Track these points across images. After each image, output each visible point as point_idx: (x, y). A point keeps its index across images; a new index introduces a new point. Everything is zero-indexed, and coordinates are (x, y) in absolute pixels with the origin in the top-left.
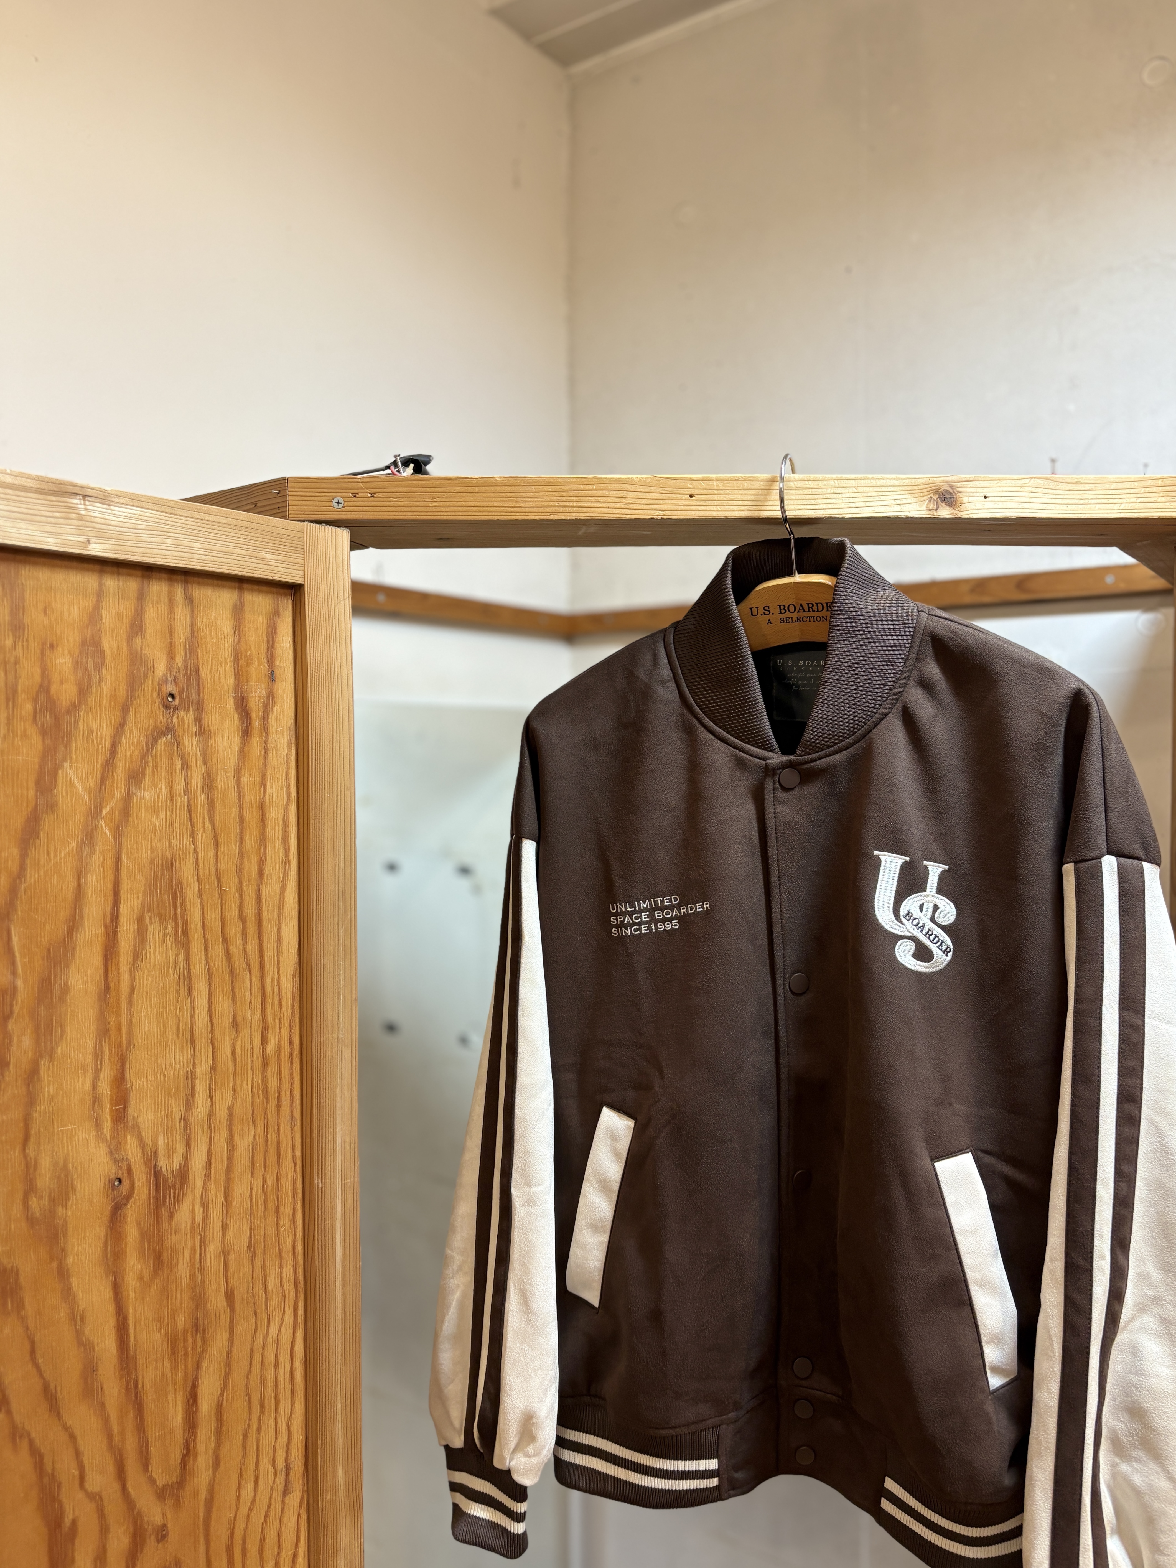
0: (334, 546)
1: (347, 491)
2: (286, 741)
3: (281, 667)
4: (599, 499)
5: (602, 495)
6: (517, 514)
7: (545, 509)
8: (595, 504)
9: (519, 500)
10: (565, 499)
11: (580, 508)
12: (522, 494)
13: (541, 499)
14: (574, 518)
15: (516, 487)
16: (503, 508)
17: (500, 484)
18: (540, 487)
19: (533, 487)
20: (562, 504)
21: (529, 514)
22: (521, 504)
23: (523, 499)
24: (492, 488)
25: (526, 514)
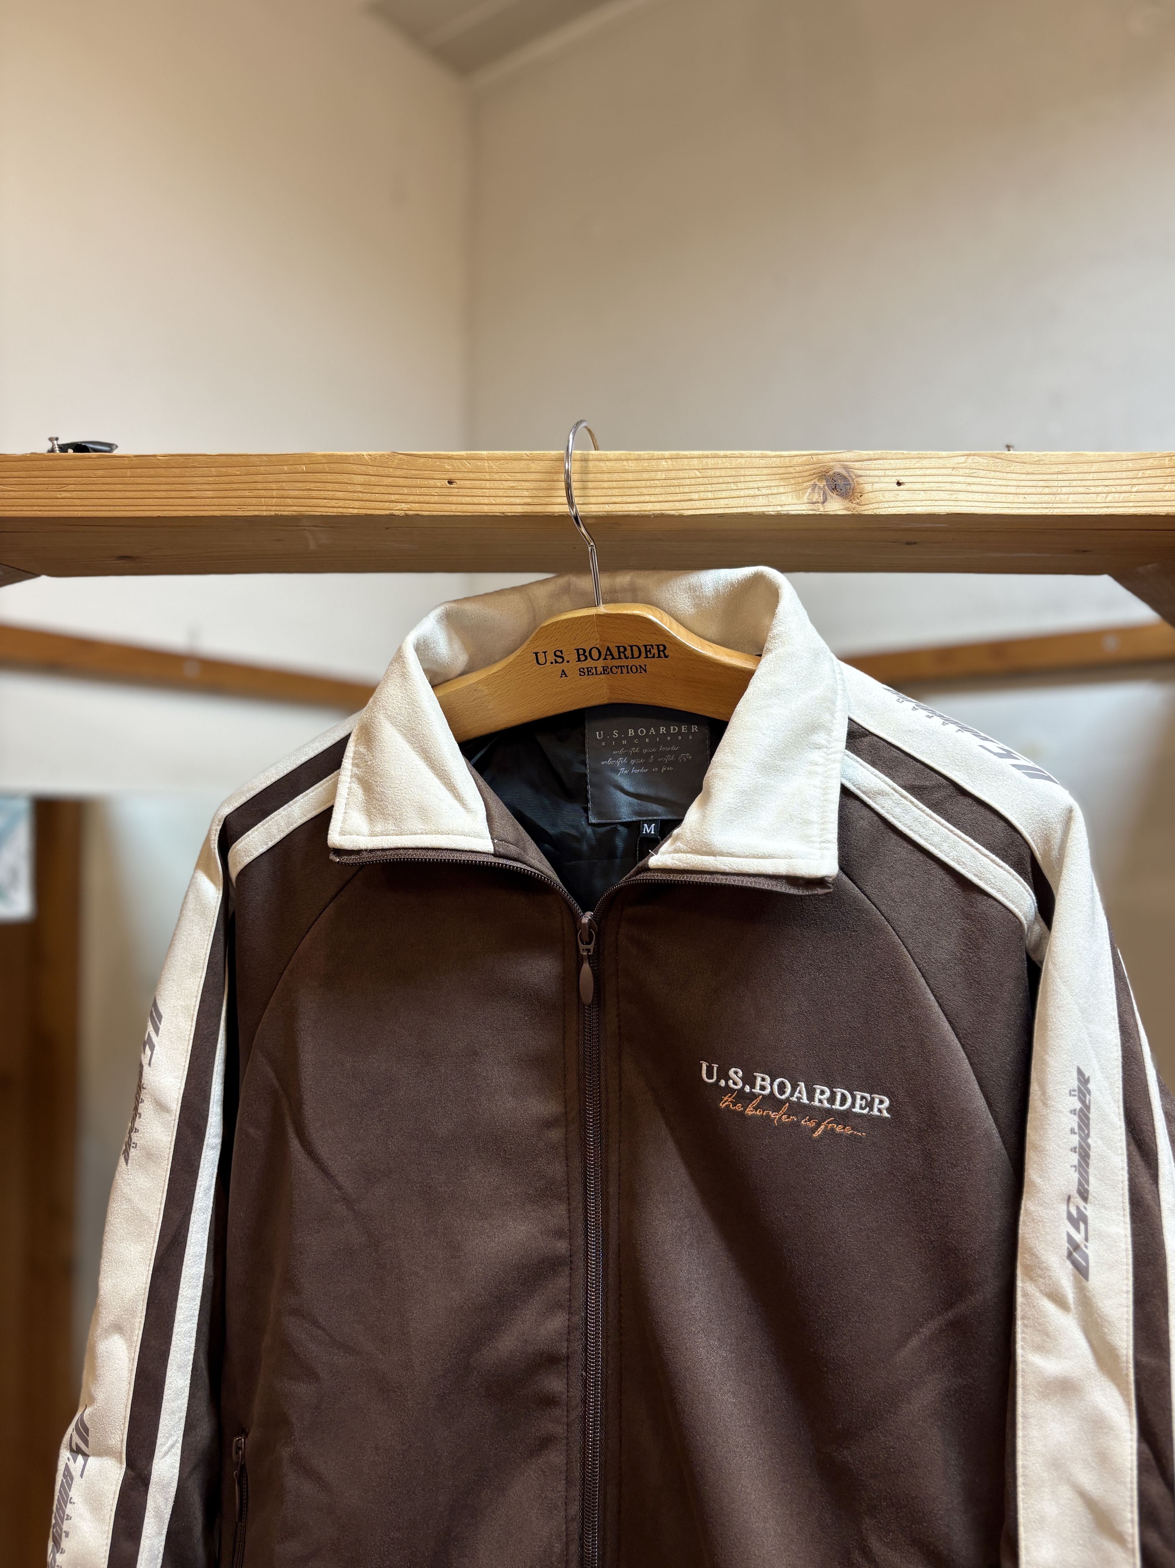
4: (312, 486)
5: (317, 480)
6: (188, 508)
7: (229, 501)
8: (305, 493)
9: (190, 487)
10: (260, 486)
11: (282, 499)
12: (196, 479)
13: (223, 486)
14: (273, 513)
15: (188, 469)
16: (166, 500)
17: (164, 466)
18: (223, 470)
19: (213, 469)
20: (256, 493)
21: (206, 508)
22: (194, 494)
23: (200, 487)
24: (152, 471)
25: (202, 508)
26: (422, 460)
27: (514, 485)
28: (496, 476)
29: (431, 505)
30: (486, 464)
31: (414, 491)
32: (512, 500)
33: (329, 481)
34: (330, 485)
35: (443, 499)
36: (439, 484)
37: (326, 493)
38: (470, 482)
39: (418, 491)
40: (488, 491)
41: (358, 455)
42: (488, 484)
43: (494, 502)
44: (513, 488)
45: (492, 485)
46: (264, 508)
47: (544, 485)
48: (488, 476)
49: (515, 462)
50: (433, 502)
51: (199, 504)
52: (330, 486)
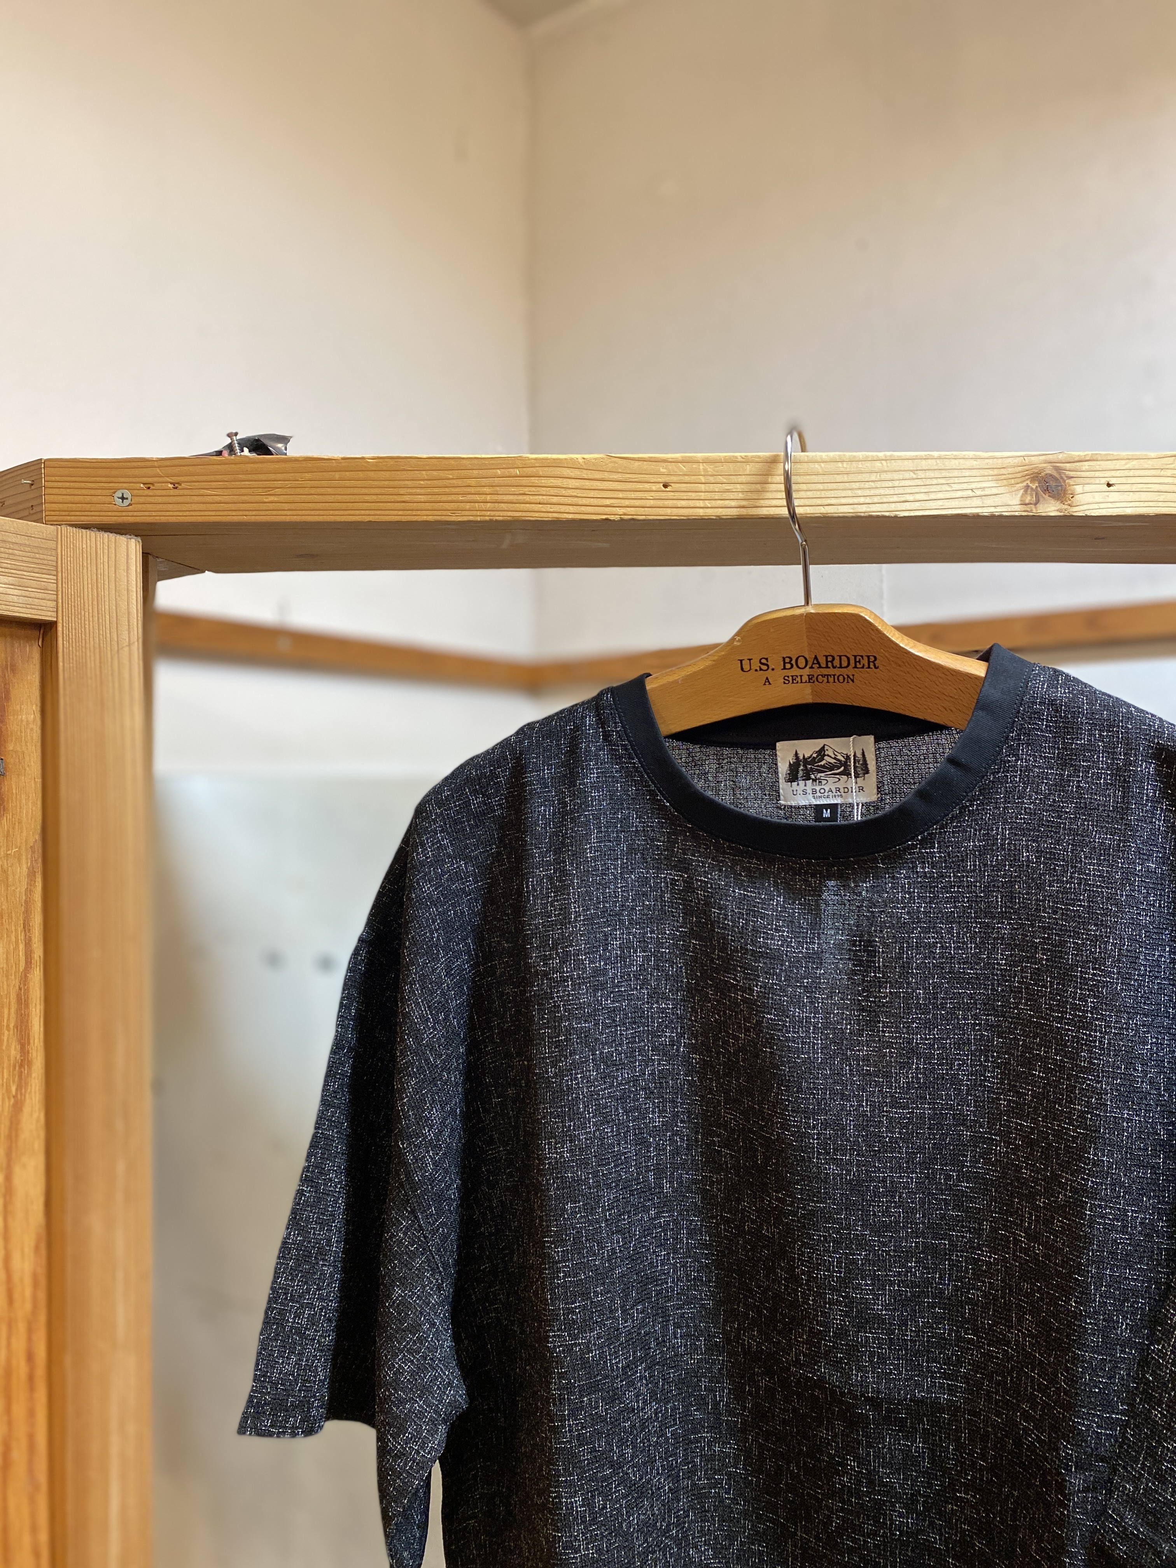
0: (112, 563)
1: (138, 480)
2: (25, 869)
3: (16, 752)
4: (526, 490)
5: (531, 484)
6: (400, 513)
7: (442, 506)
8: (520, 497)
9: (402, 491)
10: (473, 490)
11: (496, 504)
12: (407, 482)
13: (436, 490)
14: (487, 518)
15: (399, 473)
16: (378, 504)
17: (373, 469)
18: (435, 473)
19: (424, 472)
20: (470, 497)
21: (419, 513)
22: (406, 498)
23: (410, 490)
24: (361, 475)
25: (414, 513)
26: (637, 464)
27: (729, 488)
28: (712, 479)
29: (646, 509)
30: (701, 467)
31: (628, 495)
32: (727, 503)
33: (544, 485)
34: (544, 489)
35: (660, 503)
36: (654, 488)
37: (541, 497)
38: (684, 485)
39: (633, 495)
40: (703, 494)
41: (572, 459)
42: (702, 487)
43: (709, 505)
44: (728, 491)
45: (707, 489)
46: (478, 513)
47: (758, 486)
48: (703, 479)
49: (731, 465)
50: (648, 506)
51: (411, 508)
52: (543, 491)
